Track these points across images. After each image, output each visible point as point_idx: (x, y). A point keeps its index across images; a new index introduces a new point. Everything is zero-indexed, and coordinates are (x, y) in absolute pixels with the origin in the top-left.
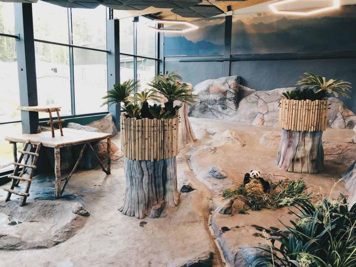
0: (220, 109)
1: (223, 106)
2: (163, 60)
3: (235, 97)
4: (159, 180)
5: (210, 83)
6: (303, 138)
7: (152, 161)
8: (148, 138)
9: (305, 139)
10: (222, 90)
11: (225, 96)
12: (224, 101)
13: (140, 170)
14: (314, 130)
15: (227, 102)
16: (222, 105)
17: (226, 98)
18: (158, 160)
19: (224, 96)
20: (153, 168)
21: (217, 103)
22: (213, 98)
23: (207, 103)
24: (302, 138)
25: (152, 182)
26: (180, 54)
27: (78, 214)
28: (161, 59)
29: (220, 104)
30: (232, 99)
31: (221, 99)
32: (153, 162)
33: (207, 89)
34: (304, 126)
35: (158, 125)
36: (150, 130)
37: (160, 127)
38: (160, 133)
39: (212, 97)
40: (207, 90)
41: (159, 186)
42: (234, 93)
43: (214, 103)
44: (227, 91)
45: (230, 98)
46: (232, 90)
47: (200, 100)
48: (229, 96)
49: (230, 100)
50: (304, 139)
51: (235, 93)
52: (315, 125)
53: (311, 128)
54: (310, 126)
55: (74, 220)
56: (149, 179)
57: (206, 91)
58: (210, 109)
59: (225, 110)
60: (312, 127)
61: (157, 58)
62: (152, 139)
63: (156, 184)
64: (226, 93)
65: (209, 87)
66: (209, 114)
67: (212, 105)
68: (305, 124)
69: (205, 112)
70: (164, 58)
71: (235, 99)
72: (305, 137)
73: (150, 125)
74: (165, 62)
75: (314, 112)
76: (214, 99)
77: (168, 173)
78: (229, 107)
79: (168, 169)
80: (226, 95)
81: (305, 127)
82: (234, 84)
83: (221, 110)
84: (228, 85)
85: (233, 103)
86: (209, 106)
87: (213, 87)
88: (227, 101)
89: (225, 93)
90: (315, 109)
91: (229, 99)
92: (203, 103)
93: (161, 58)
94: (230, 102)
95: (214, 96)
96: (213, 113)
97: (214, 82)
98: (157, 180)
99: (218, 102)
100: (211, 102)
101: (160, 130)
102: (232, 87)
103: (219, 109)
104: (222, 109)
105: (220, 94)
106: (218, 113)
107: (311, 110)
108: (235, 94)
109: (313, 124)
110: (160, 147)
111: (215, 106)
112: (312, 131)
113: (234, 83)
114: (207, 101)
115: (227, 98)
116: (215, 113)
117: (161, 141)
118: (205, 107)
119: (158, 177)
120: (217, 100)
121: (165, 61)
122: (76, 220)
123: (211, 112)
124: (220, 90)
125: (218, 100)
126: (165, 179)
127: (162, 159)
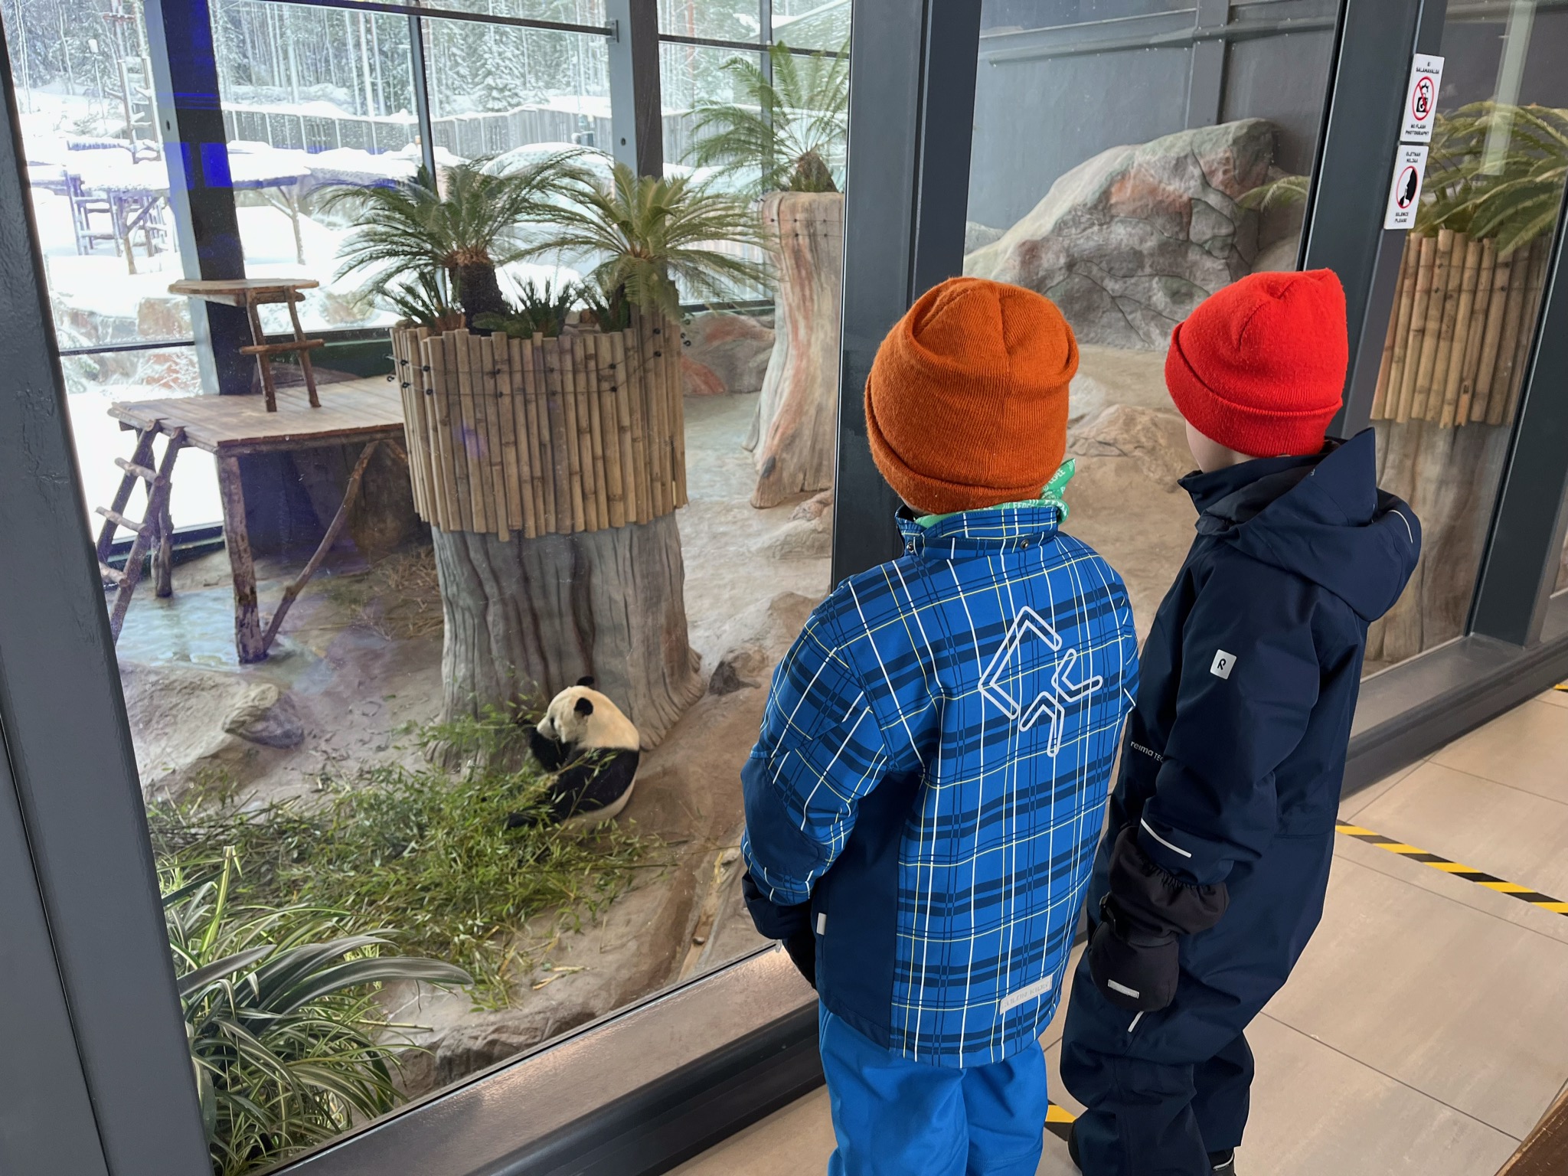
0: (1159, 298)
1: (1175, 286)
3: (1234, 234)
4: (558, 628)
5: (1117, 165)
6: (1408, 463)
7: (504, 536)
8: (472, 427)
9: (1419, 467)
10: (1171, 199)
11: (1181, 230)
12: (1180, 259)
13: (466, 574)
14: (1477, 415)
15: (1195, 264)
16: (1170, 281)
17: (1187, 241)
18: (531, 533)
19: (1177, 229)
20: (517, 572)
21: (1148, 270)
22: (1125, 241)
23: (1101, 269)
24: (1401, 462)
25: (521, 632)
26: (994, 22)
27: (241, 735)
29: (1158, 273)
30: (1218, 244)
31: (1163, 248)
32: (510, 542)
33: (1097, 195)
34: (1414, 391)
35: (517, 366)
36: (478, 389)
37: (530, 377)
38: (532, 407)
39: (1121, 234)
40: (1100, 200)
41: (560, 655)
42: (1226, 212)
43: (1132, 269)
44: (1191, 204)
45: (1206, 242)
46: (1213, 199)
47: (1068, 256)
48: (1201, 228)
49: (1209, 253)
50: (1414, 465)
51: (1233, 212)
52: (1483, 385)
53: (1456, 403)
54: (1450, 394)
55: (205, 758)
56: (506, 618)
57: (1095, 207)
58: (1113, 298)
59: (1182, 302)
60: (1465, 399)
62: (493, 431)
63: (545, 643)
64: (1190, 216)
65: (1110, 185)
66: (1110, 326)
67: (1124, 277)
68: (1421, 381)
69: (1091, 317)
71: (1233, 247)
72: (1421, 459)
73: (475, 367)
75: (1480, 304)
76: (1132, 248)
77: (600, 603)
78: (1201, 288)
79: (596, 580)
80: (1189, 223)
81: (1419, 398)
82: (1231, 166)
83: (1166, 304)
84: (1197, 172)
85: (1219, 265)
86: (1112, 286)
87: (1129, 185)
88: (1193, 255)
89: (1182, 213)
90: (1491, 290)
91: (1201, 246)
92: (1080, 269)
94: (1209, 263)
95: (1130, 235)
96: (1130, 317)
97: (1131, 158)
98: (545, 628)
99: (1148, 262)
100: (1117, 266)
101: (530, 389)
102: (1218, 179)
103: (1154, 298)
104: (1168, 300)
105: (1159, 222)
106: (1153, 318)
107: (1465, 299)
108: (1231, 220)
109: (1468, 383)
110: (538, 473)
111: (1136, 284)
112: (1462, 419)
113: (1227, 159)
114: (1099, 256)
115: (1192, 243)
116: (1137, 317)
117: (541, 445)
118: (1090, 291)
119: (550, 615)
120: (1145, 252)
122: (219, 761)
123: (1120, 315)
124: (1159, 198)
125: (1152, 255)
126: (585, 624)
127: (552, 529)
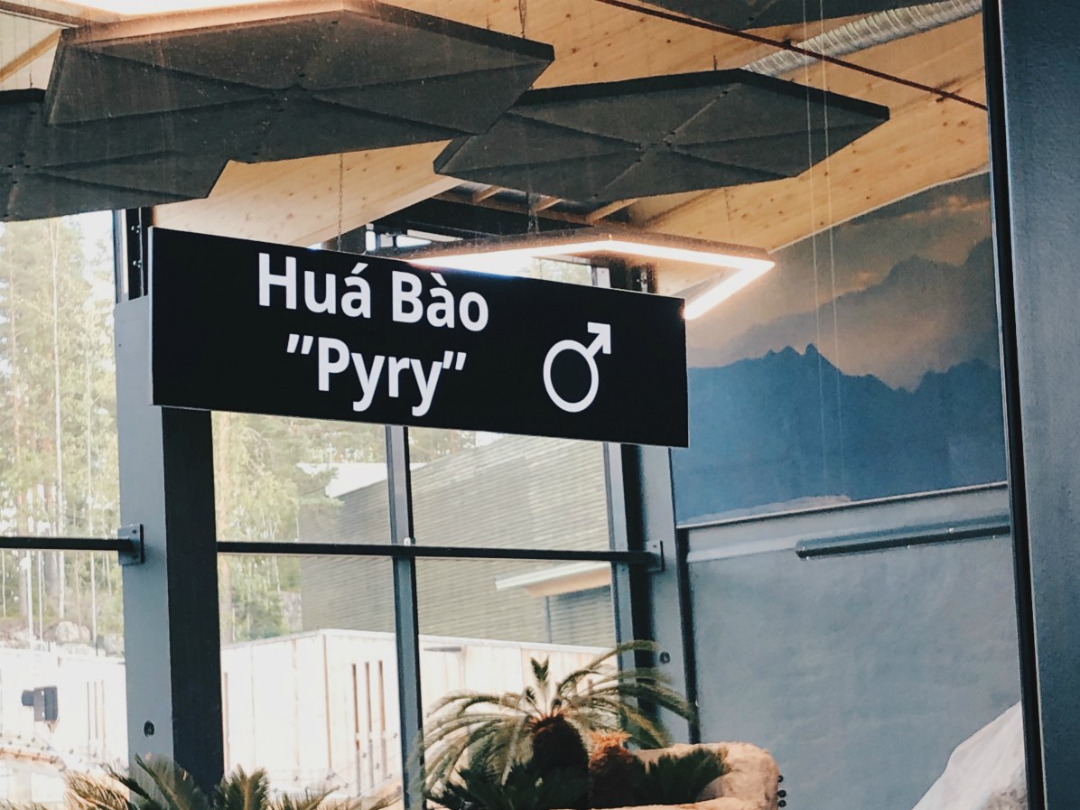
2: (671, 553)
26: (797, 491)
28: (657, 551)
61: (622, 546)
70: (682, 537)
74: (693, 570)
93: (660, 539)
121: (691, 558)
